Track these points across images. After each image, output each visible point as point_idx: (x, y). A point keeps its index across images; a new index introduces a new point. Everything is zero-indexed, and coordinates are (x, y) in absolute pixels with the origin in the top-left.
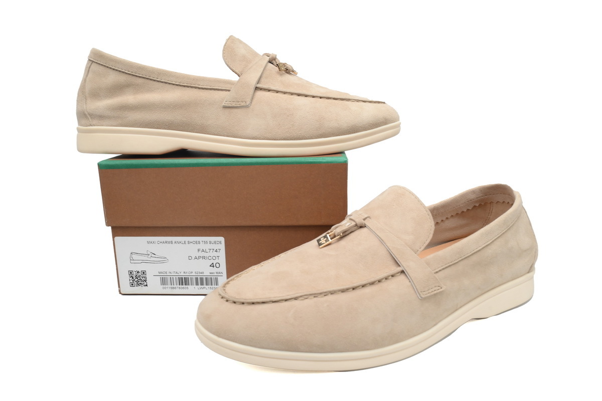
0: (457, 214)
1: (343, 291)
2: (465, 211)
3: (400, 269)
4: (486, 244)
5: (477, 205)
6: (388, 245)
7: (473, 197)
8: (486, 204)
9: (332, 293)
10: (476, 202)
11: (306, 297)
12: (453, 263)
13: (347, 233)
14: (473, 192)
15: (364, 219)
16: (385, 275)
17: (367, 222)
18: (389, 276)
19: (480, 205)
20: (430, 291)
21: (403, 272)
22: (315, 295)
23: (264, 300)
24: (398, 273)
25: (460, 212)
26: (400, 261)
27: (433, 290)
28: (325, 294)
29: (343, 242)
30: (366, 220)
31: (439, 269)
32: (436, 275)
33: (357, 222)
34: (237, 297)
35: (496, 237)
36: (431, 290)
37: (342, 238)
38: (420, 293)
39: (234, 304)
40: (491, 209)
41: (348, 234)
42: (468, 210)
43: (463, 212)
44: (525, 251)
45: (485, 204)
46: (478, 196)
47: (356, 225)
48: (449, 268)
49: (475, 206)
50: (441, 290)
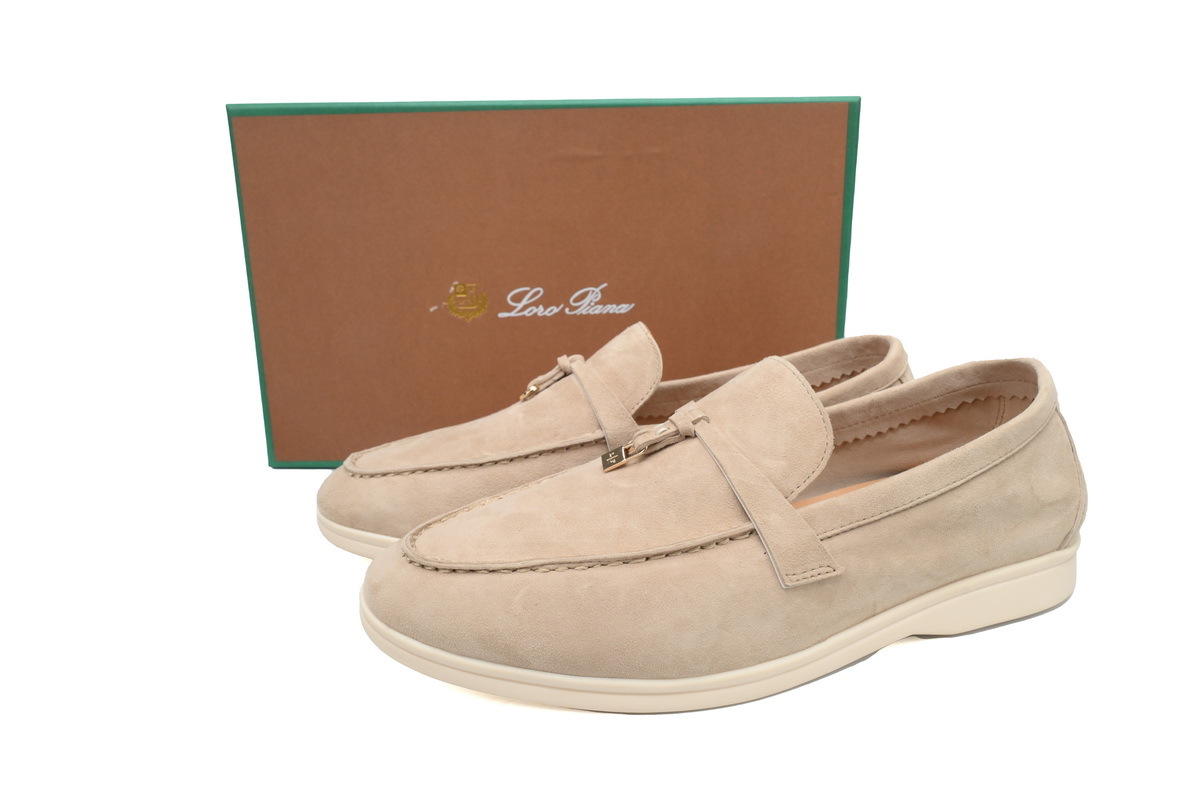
0: (924, 418)
1: (626, 561)
2: (943, 411)
3: (747, 526)
4: (951, 487)
5: (970, 401)
6: (732, 477)
7: (959, 383)
8: (988, 399)
9: (604, 563)
10: (967, 394)
11: (552, 566)
12: (866, 521)
13: (658, 447)
14: (961, 373)
15: (694, 423)
16: (715, 536)
17: (699, 429)
18: (725, 539)
19: (976, 400)
20: (808, 575)
21: (752, 532)
22: (571, 565)
23: (473, 567)
24: (745, 533)
25: (930, 414)
26: (751, 510)
27: (815, 572)
28: (591, 564)
29: (649, 464)
30: (699, 424)
31: (836, 531)
32: (825, 544)
33: (680, 428)
34: (428, 558)
35: (977, 473)
36: (812, 573)
37: (647, 456)
38: (785, 578)
39: (421, 570)
40: (1001, 411)
41: (661, 449)
42: (948, 410)
43: (937, 414)
44: (1051, 504)
45: (986, 399)
46: (970, 384)
47: (677, 432)
48: (859, 530)
49: (964, 404)
50: (835, 573)
